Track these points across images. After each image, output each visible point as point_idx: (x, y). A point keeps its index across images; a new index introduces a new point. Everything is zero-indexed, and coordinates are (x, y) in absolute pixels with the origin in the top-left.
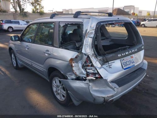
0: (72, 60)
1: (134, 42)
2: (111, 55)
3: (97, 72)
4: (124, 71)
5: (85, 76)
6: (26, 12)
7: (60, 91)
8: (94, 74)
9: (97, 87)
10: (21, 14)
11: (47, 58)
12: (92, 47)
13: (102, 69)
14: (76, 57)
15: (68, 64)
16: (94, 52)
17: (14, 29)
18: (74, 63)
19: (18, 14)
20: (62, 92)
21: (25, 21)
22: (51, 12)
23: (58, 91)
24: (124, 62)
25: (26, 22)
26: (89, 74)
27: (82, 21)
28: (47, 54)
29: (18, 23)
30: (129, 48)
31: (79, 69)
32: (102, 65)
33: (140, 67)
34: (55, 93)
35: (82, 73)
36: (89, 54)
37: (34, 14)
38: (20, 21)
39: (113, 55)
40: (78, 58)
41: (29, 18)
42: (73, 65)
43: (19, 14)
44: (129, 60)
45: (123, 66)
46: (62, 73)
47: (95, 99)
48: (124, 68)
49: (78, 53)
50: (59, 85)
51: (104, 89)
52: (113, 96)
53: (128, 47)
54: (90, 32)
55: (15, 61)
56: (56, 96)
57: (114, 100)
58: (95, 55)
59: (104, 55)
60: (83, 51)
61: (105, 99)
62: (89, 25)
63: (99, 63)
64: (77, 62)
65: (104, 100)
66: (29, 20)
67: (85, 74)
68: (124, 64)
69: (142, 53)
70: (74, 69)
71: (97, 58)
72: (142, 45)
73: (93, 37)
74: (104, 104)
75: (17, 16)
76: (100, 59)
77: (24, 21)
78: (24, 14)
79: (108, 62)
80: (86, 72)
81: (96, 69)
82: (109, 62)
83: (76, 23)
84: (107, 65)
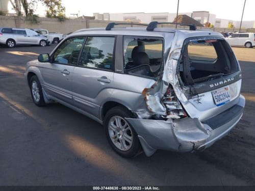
0: (146, 90)
1: (227, 68)
2: (201, 85)
3: (181, 108)
4: (217, 107)
5: (164, 114)
6: (36, 16)
7: (121, 136)
8: (177, 111)
9: (183, 129)
10: (28, 18)
11: (102, 88)
12: (177, 73)
13: (189, 105)
14: (152, 87)
15: (141, 96)
16: (179, 79)
17: (17, 43)
18: (148, 95)
19: (22, 18)
20: (126, 138)
21: (36, 30)
22: (76, 16)
23: (118, 137)
24: (216, 95)
25: (37, 32)
26: (170, 112)
27: (161, 36)
28: (104, 82)
29: (24, 33)
30: (223, 76)
31: (156, 104)
32: (188, 99)
33: (235, 103)
34: (113, 140)
35: (160, 110)
36: (172, 82)
37: (49, 19)
38: (27, 31)
39: (204, 85)
40: (155, 88)
41: (40, 26)
42: (148, 97)
43: (24, 19)
44: (222, 93)
45: (216, 100)
46: (130, 109)
47: (180, 145)
48: (217, 103)
49: (156, 80)
50: (121, 127)
51: (192, 131)
52: (204, 141)
53: (223, 74)
54: (175, 51)
55: (38, 94)
56: (113, 144)
57: (206, 148)
58: (180, 84)
59: (191, 84)
60: (164, 79)
61: (194, 144)
62: (174, 42)
63: (185, 95)
64: (153, 94)
65: (194, 146)
66: (42, 30)
67: (163, 111)
68: (216, 99)
69: (239, 84)
70: (148, 103)
71: (182, 88)
72: (239, 72)
73: (178, 59)
74: (193, 152)
75: (22, 22)
76: (187, 90)
77: (33, 30)
78: (33, 19)
79: (197, 94)
80: (165, 109)
81: (181, 104)
82: (199, 95)
83: (151, 38)
84: (195, 99)
